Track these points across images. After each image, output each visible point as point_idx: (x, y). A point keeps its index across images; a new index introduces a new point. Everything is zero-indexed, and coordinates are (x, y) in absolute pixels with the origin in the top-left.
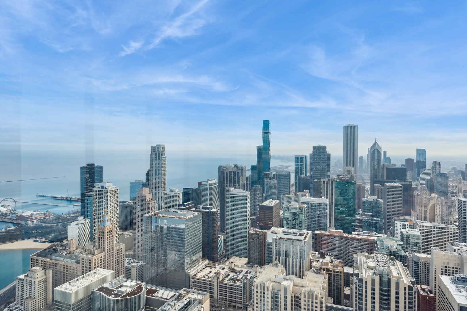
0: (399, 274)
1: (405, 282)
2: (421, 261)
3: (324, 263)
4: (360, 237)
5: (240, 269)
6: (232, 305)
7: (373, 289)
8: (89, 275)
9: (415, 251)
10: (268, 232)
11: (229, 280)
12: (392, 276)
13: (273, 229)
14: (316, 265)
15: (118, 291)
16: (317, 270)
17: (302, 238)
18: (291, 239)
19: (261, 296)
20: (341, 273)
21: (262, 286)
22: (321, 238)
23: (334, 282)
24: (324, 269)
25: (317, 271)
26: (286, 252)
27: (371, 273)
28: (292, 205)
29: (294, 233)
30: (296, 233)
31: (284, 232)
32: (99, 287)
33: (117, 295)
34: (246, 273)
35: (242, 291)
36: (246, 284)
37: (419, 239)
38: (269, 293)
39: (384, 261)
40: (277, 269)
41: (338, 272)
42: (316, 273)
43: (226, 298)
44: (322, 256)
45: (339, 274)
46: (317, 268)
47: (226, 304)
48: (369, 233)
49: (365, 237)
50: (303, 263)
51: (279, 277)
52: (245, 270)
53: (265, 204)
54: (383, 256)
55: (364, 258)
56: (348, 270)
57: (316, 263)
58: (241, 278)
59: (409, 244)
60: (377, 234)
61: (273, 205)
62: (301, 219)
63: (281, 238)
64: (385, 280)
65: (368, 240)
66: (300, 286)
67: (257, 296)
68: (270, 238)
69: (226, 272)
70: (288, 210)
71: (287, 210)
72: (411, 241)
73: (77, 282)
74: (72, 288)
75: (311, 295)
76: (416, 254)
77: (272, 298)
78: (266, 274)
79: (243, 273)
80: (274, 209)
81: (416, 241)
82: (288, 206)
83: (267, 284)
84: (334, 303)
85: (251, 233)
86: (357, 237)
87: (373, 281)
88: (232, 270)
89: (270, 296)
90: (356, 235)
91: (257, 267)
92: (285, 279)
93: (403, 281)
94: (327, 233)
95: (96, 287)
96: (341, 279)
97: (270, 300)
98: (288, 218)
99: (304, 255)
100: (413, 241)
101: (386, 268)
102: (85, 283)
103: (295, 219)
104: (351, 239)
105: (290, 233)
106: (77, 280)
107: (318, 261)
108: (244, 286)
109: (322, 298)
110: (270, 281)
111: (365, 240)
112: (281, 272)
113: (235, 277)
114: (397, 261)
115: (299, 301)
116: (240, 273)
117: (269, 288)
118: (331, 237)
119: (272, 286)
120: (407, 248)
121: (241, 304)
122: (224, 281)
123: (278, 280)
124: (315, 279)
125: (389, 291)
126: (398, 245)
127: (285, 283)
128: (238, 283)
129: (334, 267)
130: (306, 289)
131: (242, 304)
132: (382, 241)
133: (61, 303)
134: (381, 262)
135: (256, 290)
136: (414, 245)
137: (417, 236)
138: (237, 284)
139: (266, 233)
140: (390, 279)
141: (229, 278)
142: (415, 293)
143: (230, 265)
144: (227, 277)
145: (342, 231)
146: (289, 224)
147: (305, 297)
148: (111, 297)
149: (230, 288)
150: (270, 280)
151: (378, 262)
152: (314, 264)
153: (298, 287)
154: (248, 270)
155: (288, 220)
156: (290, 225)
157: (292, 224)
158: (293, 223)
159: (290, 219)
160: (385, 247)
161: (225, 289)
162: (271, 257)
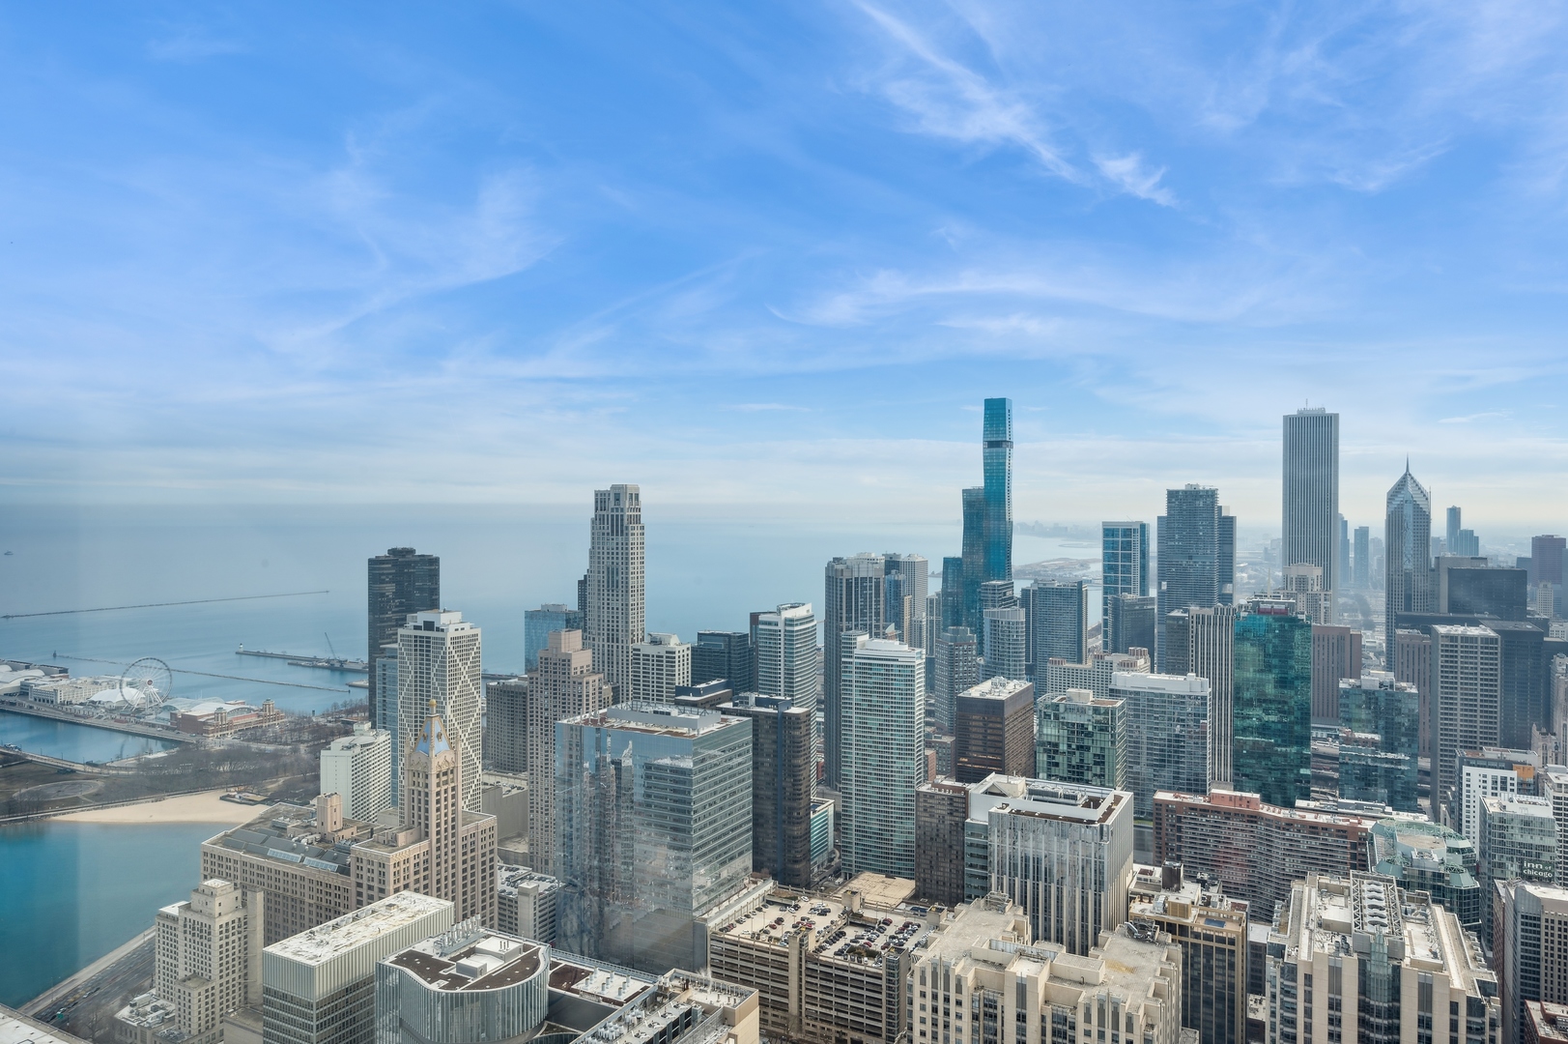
0: (1435, 955)
1: (1457, 983)
2: (1549, 912)
3: (1174, 905)
4: (1324, 819)
5: (881, 916)
6: (848, 1038)
7: (1335, 1005)
8: (373, 912)
9: (1530, 879)
10: (975, 789)
11: (840, 953)
12: (1407, 961)
13: (992, 779)
14: (1143, 911)
15: (461, 968)
16: (1143, 928)
17: (1096, 814)
18: (1056, 817)
19: (935, 1010)
20: (1232, 942)
21: (941, 974)
22: (1179, 819)
23: (1209, 976)
24: (1171, 928)
25: (1141, 931)
26: (1037, 861)
27: (1327, 945)
28: (1070, 699)
29: (1066, 797)
30: (1074, 798)
31: (1031, 792)
32: (402, 952)
33: (455, 981)
34: (901, 931)
35: (884, 992)
36: (898, 968)
37: (1550, 834)
38: (965, 999)
39: (1383, 904)
40: (1002, 918)
41: (1221, 940)
42: (1138, 939)
43: (827, 1011)
44: (1171, 881)
45: (1227, 947)
46: (1144, 920)
47: (828, 1033)
48: (1358, 807)
49: (1341, 821)
50: (1097, 903)
51: (1001, 946)
52: (898, 921)
53: (975, 692)
54: (1381, 888)
55: (1314, 892)
56: (1259, 933)
57: (1146, 905)
58: (883, 948)
59: (1512, 852)
60: (1389, 809)
61: (1004, 696)
62: (1102, 749)
63: (1018, 812)
64: (1381, 970)
65: (1354, 830)
66: (1075, 982)
67: (923, 1008)
68: (978, 816)
69: (832, 922)
70: (1057, 717)
71: (1053, 714)
72: (1518, 839)
73: (334, 934)
74: (318, 951)
75: (1109, 1012)
76: (1530, 888)
77: (975, 1017)
78: (958, 935)
79: (891, 930)
80: (1008, 712)
81: (1537, 841)
82: (1055, 701)
83: (958, 970)
85: (925, 794)
86: (1310, 817)
87: (1335, 973)
88: (854, 919)
89: (966, 1011)
90: (1307, 811)
91: (941, 910)
92: (1022, 954)
93: (1447, 980)
94: (1199, 800)
95: (391, 952)
96: (1232, 966)
97: (966, 1023)
98: (1056, 745)
99: (1099, 871)
100: (1527, 839)
101: (1385, 930)
102: (359, 936)
103: (1079, 748)
104: (1290, 824)
105: (1055, 795)
106: (336, 927)
107: (1151, 898)
108: (889, 974)
109: (1152, 1026)
110: (969, 961)
111: (1342, 832)
112: (1014, 929)
113: (862, 942)
114: (1438, 911)
115: (1070, 1033)
116: (881, 930)
117: (963, 983)
118: (1212, 818)
119: (976, 977)
120: (1501, 865)
121: (881, 1035)
122: (824, 953)
123: (996, 957)
124: (1131, 961)
125: (1395, 1013)
126: (1451, 850)
127: (1022, 969)
128: (871, 963)
129: (1209, 920)
130: (1095, 991)
131: (884, 1036)
132: (1392, 836)
133: (284, 997)
134: (1372, 907)
135: (917, 988)
136: (1529, 854)
137: (1542, 821)
138: (866, 965)
139: (966, 792)
140: (1397, 970)
141: (840, 944)
142: (1493, 1025)
143: (846, 901)
144: (833, 941)
145: (1257, 796)
146: (1057, 765)
147: (1088, 1019)
148: (434, 987)
149: (842, 980)
150: (968, 954)
151: (1359, 908)
152: (1136, 908)
153: (1066, 986)
154: (909, 920)
155: (1056, 752)
156: (1063, 770)
157: (1069, 766)
158: (1074, 763)
159: (1063, 747)
160: (1399, 855)
161: (824, 983)
162: (985, 878)
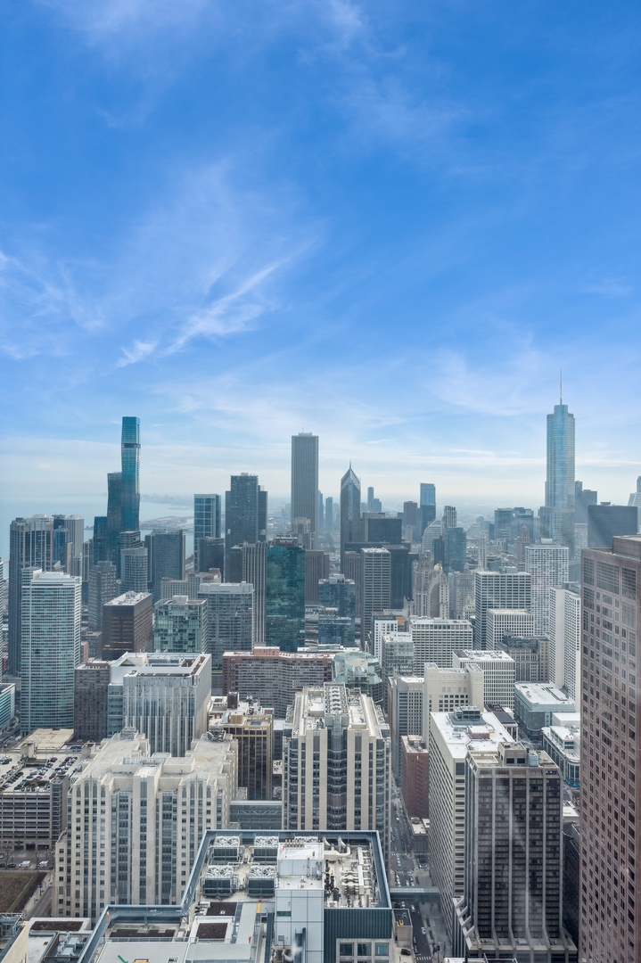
0: (362, 720)
1: (372, 733)
2: (411, 690)
3: (234, 717)
4: (311, 656)
5: (49, 757)
6: (24, 845)
7: (316, 757)
9: (403, 674)
10: (114, 664)
11: (19, 787)
12: (350, 726)
13: (126, 656)
14: (216, 723)
16: (216, 734)
17: (189, 670)
18: (166, 675)
19: (87, 811)
20: (265, 733)
21: (91, 787)
22: (237, 667)
23: (252, 754)
24: (232, 731)
25: (216, 736)
26: (154, 703)
27: (312, 724)
28: (175, 602)
29: (172, 661)
30: (177, 661)
31: (150, 661)
34: (63, 764)
35: (51, 808)
36: (61, 789)
37: (411, 650)
38: (107, 799)
39: (339, 698)
40: (131, 743)
41: (259, 732)
42: (214, 741)
43: (9, 830)
44: (232, 703)
45: (262, 736)
46: (217, 729)
47: (9, 845)
48: (327, 648)
49: (319, 657)
50: (190, 724)
51: (131, 761)
52: (61, 758)
53: (115, 602)
54: (338, 690)
55: (307, 696)
56: (279, 725)
57: (219, 720)
58: (50, 778)
59: (396, 661)
60: (342, 647)
61: (133, 603)
62: (194, 630)
63: (142, 675)
64: (337, 734)
65: (326, 660)
66: (177, 774)
67: (78, 812)
68: (116, 681)
69: (13, 768)
70: (166, 613)
71: (164, 611)
72: (398, 655)
75: (197, 789)
76: (403, 679)
77: (114, 810)
78: (103, 759)
79: (56, 765)
80: (136, 613)
81: (406, 654)
82: (166, 603)
83: (102, 782)
84: (251, 798)
85: (81, 671)
86: (304, 656)
87: (317, 740)
88: (29, 762)
89: (107, 808)
90: (304, 653)
91: (92, 745)
92: (144, 763)
93: (368, 732)
94: (248, 654)
96: (265, 746)
97: (108, 816)
98: (166, 631)
99: (192, 704)
100: (402, 654)
101: (340, 712)
103: (179, 631)
104: (294, 661)
105: (165, 661)
107: (221, 715)
108: (54, 795)
109: (221, 791)
110: (110, 774)
111: (320, 662)
112: (139, 749)
113: (35, 777)
114: (364, 697)
115: (173, 806)
116: (49, 766)
117: (106, 790)
118: (254, 663)
119: (114, 784)
120: (391, 669)
121: (48, 837)
122: (6, 790)
123: (127, 769)
124: (209, 755)
125: (344, 755)
126: (369, 665)
127: (144, 773)
128: (42, 790)
129: (253, 723)
130: (189, 777)
131: (50, 837)
132: (343, 661)
134: (334, 700)
135: (74, 800)
136: (402, 662)
137: (408, 644)
138: (38, 792)
139: (109, 667)
140: (345, 732)
141: (19, 781)
142: (387, 752)
143: (23, 752)
144: (13, 780)
145: (278, 648)
146: (166, 642)
147: (184, 795)
149: (20, 806)
150: (109, 770)
151: (328, 702)
152: (213, 722)
153: (172, 777)
154: (69, 755)
155: (166, 635)
156: (170, 645)
157: (174, 642)
158: (177, 640)
159: (170, 632)
160: (346, 671)
161: (6, 811)
162: (121, 719)
